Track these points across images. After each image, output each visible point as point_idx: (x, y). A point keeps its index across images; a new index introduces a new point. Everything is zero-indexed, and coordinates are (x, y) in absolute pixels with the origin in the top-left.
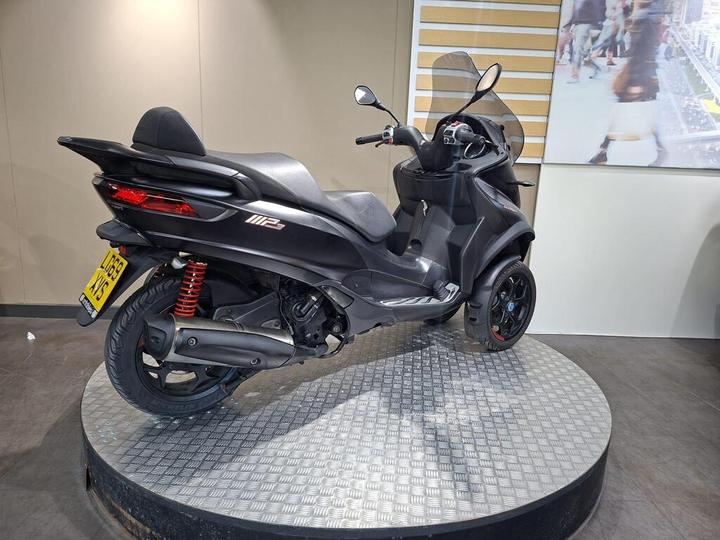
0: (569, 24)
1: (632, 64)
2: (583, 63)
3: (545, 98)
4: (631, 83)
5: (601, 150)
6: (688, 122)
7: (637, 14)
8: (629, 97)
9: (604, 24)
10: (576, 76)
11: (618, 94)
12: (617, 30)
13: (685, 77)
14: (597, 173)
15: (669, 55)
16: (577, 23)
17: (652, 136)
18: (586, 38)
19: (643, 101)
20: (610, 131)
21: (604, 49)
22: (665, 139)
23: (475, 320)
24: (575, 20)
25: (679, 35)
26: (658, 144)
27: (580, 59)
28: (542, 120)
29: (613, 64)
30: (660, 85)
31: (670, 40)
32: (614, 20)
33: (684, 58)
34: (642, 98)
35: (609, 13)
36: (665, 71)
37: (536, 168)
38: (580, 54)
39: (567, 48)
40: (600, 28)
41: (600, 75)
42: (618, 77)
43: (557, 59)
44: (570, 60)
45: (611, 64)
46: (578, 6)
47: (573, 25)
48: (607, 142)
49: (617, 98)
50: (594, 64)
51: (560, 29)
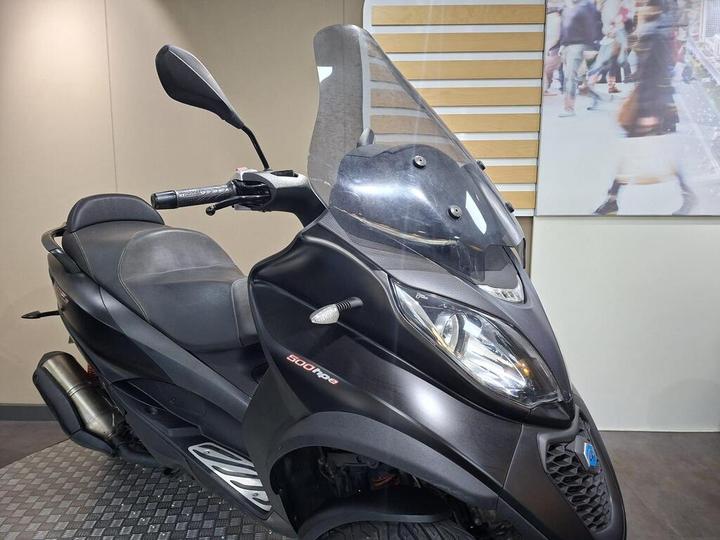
0: (557, 46)
1: (640, 90)
2: (577, 91)
3: (532, 137)
4: (643, 112)
5: (610, 197)
7: (641, 29)
8: (638, 131)
9: (601, 43)
10: (570, 108)
11: (625, 127)
12: (619, 49)
13: (712, 102)
14: (604, 225)
15: (687, 76)
16: (567, 44)
17: (674, 177)
18: (579, 61)
19: (659, 134)
20: (619, 173)
21: (604, 73)
24: (565, 40)
25: (699, 52)
26: (683, 186)
27: (574, 87)
28: (532, 163)
29: (616, 91)
30: (680, 115)
31: (688, 59)
32: (614, 37)
33: (708, 80)
34: (657, 130)
35: (606, 29)
36: (684, 97)
37: (529, 221)
38: (573, 80)
39: (556, 74)
40: (597, 48)
41: (601, 106)
42: (624, 106)
43: (544, 90)
44: (561, 89)
45: (615, 91)
46: (567, 23)
47: (562, 47)
48: (616, 187)
49: (625, 132)
50: (592, 92)
51: (546, 52)
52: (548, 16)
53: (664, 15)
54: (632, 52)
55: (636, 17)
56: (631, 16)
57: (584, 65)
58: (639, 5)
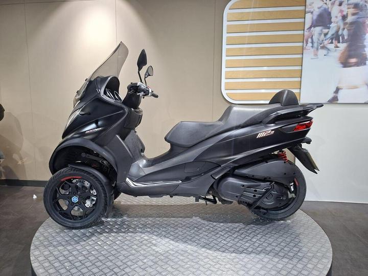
0: (310, 28)
1: (349, 46)
2: (319, 47)
3: (299, 68)
4: (350, 57)
5: (334, 95)
7: (350, 19)
8: (348, 65)
9: (331, 26)
10: (316, 55)
11: (342, 63)
12: (339, 28)
16: (314, 27)
17: (365, 86)
18: (320, 34)
19: (358, 66)
20: (339, 84)
21: (332, 39)
24: (314, 25)
27: (318, 46)
28: (298, 79)
32: (337, 23)
38: (317, 43)
39: (310, 40)
40: (329, 28)
41: (331, 54)
42: (342, 54)
43: (304, 46)
44: (312, 47)
45: (337, 47)
46: (315, 17)
47: (312, 28)
48: (337, 90)
49: (342, 65)
50: (326, 48)
51: (305, 30)
52: (306, 15)
53: (360, 13)
54: (346, 30)
55: (347, 14)
56: (345, 13)
57: (323, 35)
58: (348, 8)
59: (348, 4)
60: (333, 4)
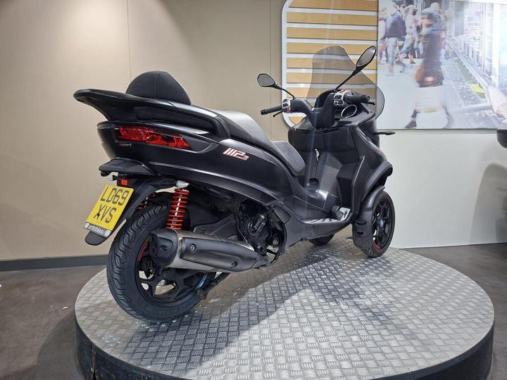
0: (384, 38)
1: (425, 63)
2: (395, 62)
4: (426, 75)
5: (412, 119)
6: (464, 99)
7: (425, 31)
8: (425, 84)
9: (405, 37)
10: (391, 71)
11: (419, 82)
12: (414, 41)
13: (459, 70)
15: (447, 56)
16: (389, 37)
17: (443, 109)
18: (395, 47)
19: (435, 86)
20: (416, 106)
21: (407, 53)
22: (451, 110)
23: (363, 233)
24: (387, 35)
25: (451, 44)
26: (447, 113)
27: (393, 60)
29: (413, 63)
30: (444, 76)
31: (447, 47)
32: (412, 34)
33: (456, 58)
34: (434, 84)
35: (408, 30)
36: (446, 66)
38: (392, 56)
39: (384, 53)
40: (404, 40)
41: (406, 70)
42: (418, 71)
43: (379, 60)
44: (387, 61)
46: (389, 26)
47: (386, 39)
48: (415, 114)
49: (418, 85)
50: (402, 63)
51: (379, 41)
52: (379, 22)
54: (421, 43)
55: (422, 25)
56: (419, 24)
57: (398, 48)
58: (423, 18)
59: (422, 14)
60: (407, 12)
